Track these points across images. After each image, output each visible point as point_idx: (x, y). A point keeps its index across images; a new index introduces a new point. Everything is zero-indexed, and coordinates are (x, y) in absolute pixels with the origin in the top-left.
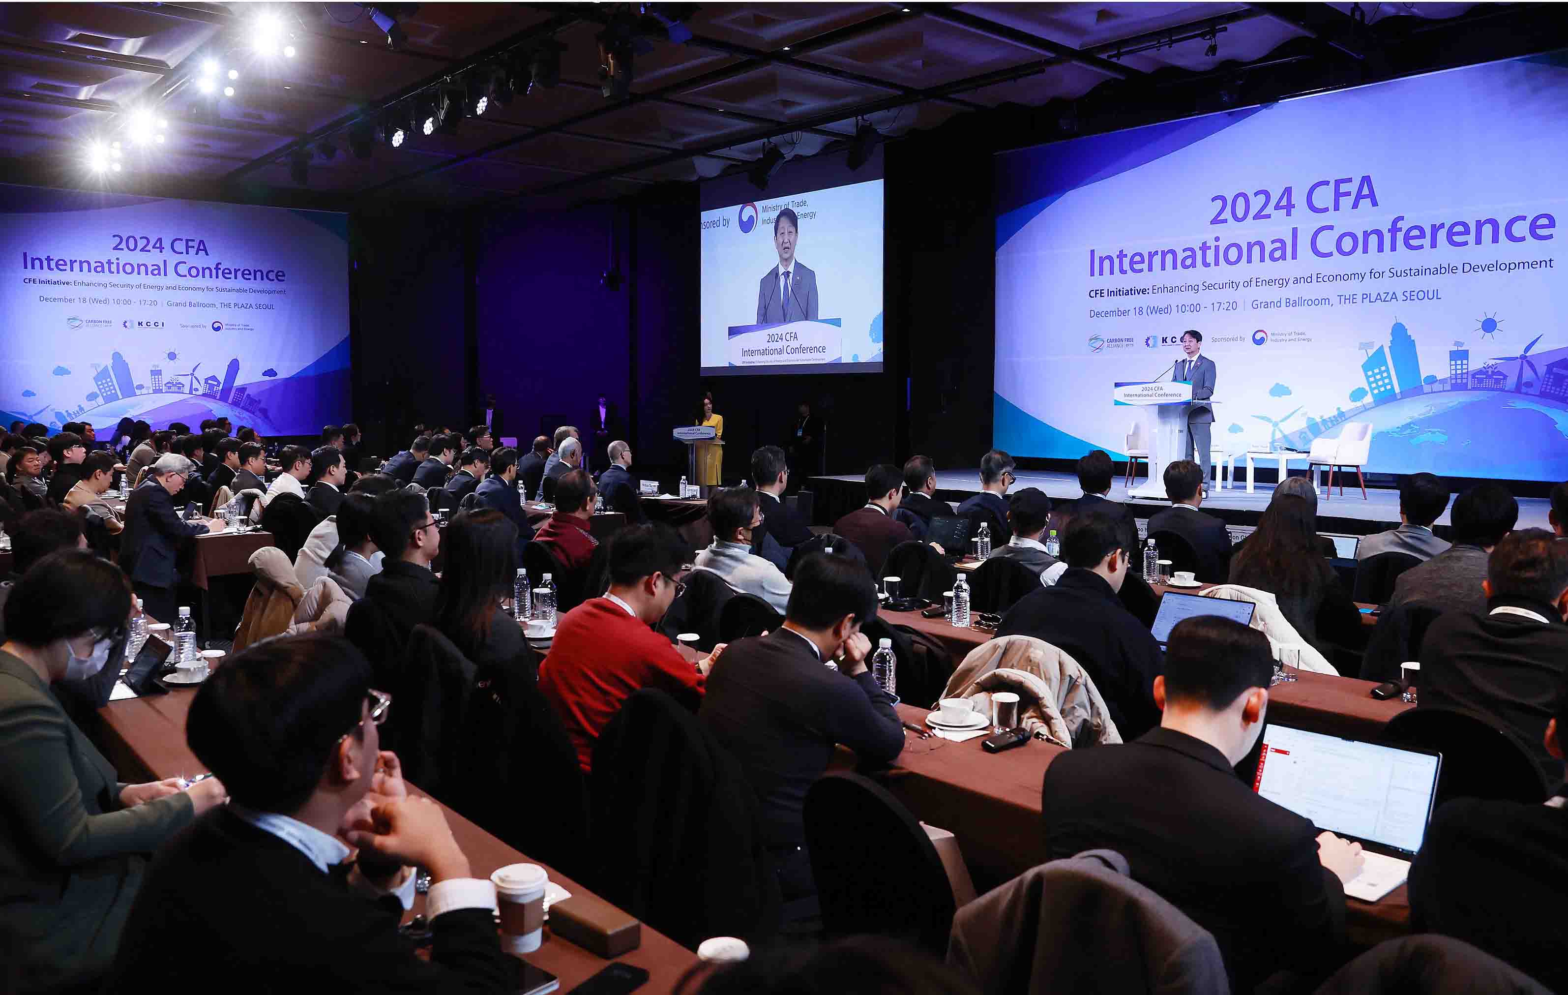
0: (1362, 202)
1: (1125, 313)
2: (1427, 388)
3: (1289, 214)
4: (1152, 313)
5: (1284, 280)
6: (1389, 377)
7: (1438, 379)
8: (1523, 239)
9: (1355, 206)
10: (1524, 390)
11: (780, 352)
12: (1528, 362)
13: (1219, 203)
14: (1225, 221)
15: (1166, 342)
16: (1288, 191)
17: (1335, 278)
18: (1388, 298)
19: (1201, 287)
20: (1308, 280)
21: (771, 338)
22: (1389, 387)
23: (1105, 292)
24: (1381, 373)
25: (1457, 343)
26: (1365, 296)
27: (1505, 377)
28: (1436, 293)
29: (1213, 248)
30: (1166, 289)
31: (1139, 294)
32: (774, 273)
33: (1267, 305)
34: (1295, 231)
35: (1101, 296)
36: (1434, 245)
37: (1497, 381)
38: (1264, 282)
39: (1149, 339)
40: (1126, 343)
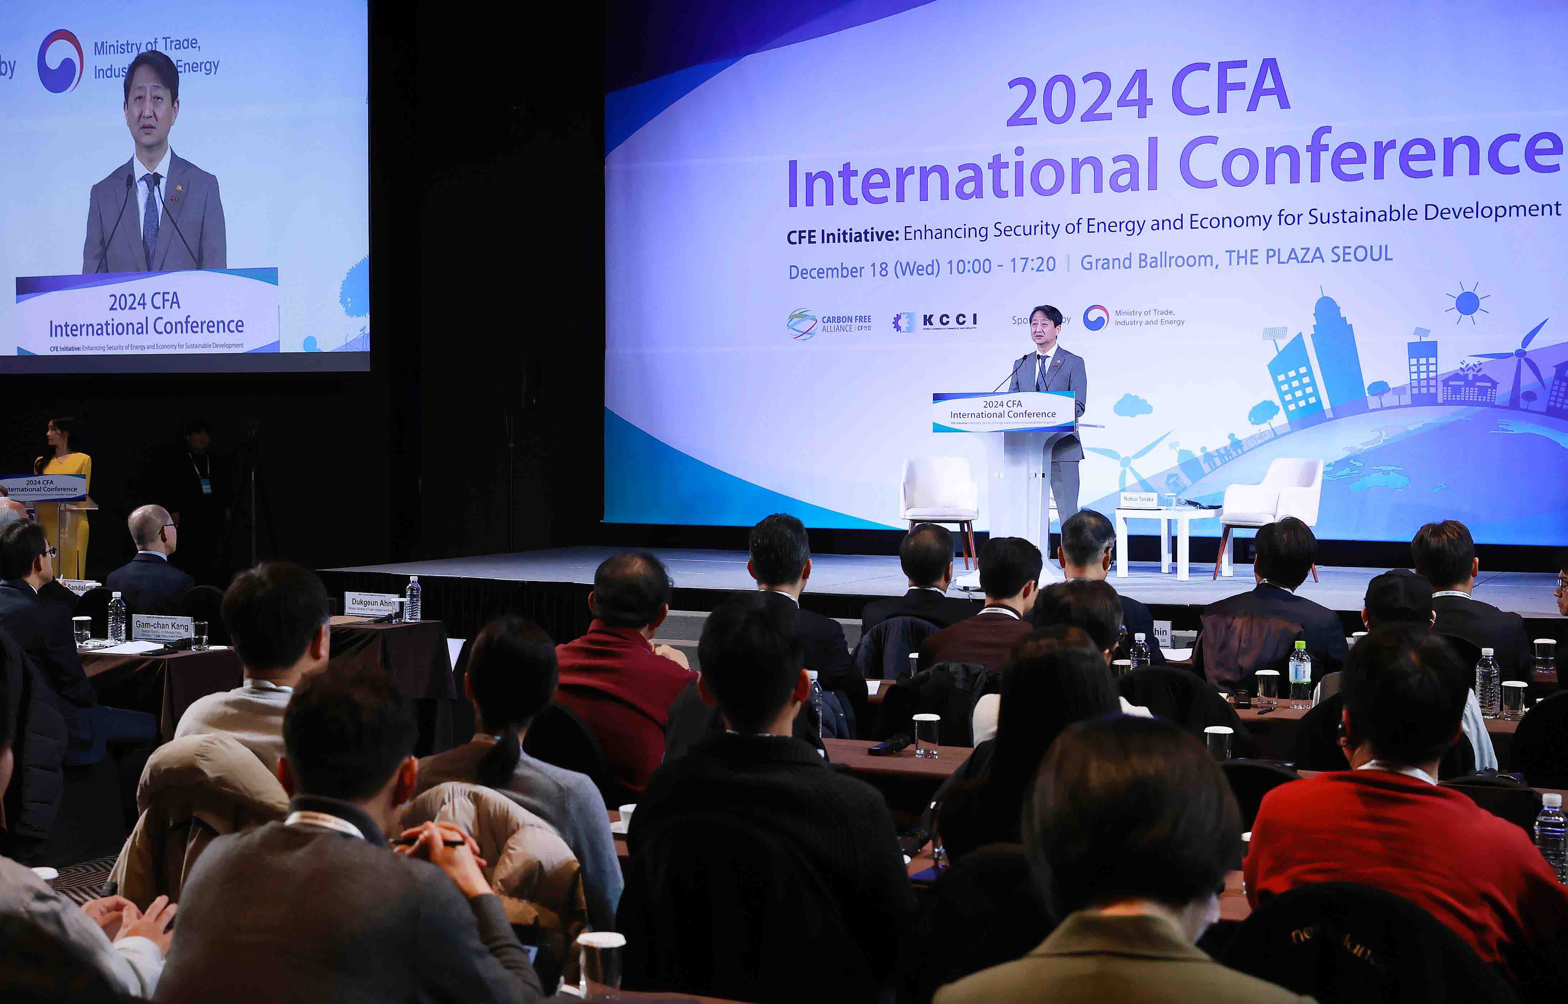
0: (1264, 100)
1: (855, 272)
2: (1373, 402)
3: (1142, 114)
4: (904, 274)
5: (1136, 223)
6: (1313, 383)
7: (1391, 386)
8: (1515, 170)
9: (1253, 106)
10: (1523, 404)
11: (141, 329)
12: (1527, 360)
13: (1021, 91)
14: (1033, 121)
15: (931, 324)
16: (1141, 76)
17: (1221, 222)
18: (1309, 257)
19: (992, 231)
20: (1177, 224)
21: (118, 303)
22: (1312, 400)
23: (818, 235)
24: (1299, 377)
25: (1419, 331)
26: (1271, 254)
27: (1494, 385)
28: (1384, 250)
29: (1012, 166)
30: (929, 233)
31: (880, 239)
32: (124, 175)
33: (1106, 264)
34: (1153, 143)
35: (810, 242)
36: (1379, 174)
37: (1483, 391)
38: (1102, 225)
39: (898, 318)
40: (858, 324)
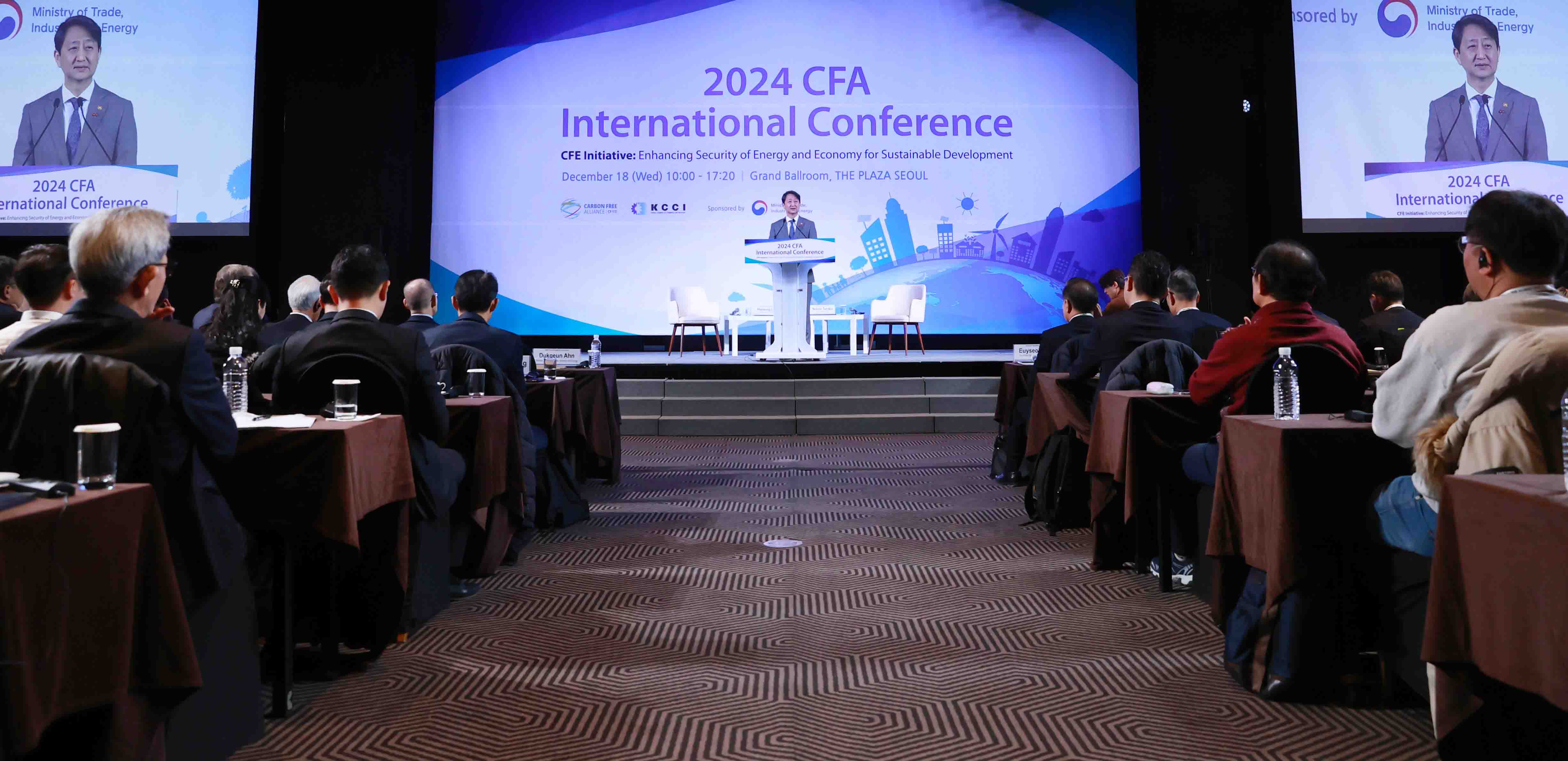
0: (856, 90)
1: (605, 177)
2: (919, 257)
3: (786, 93)
4: (639, 179)
5: (783, 154)
6: (886, 246)
7: (929, 248)
8: (989, 134)
9: (849, 92)
10: (998, 258)
12: (1000, 236)
13: (713, 76)
14: (721, 93)
15: (656, 210)
16: (785, 71)
17: (833, 155)
18: (882, 176)
19: (695, 156)
20: (807, 155)
21: (40, 186)
22: (886, 256)
23: (582, 154)
24: (878, 243)
25: (943, 218)
26: (862, 174)
27: (983, 247)
28: (923, 174)
29: (708, 119)
30: (655, 156)
31: (623, 158)
32: (54, 98)
33: (766, 177)
34: (793, 109)
35: (576, 158)
36: (919, 133)
37: (977, 251)
38: (763, 155)
39: (634, 206)
40: (608, 209)
